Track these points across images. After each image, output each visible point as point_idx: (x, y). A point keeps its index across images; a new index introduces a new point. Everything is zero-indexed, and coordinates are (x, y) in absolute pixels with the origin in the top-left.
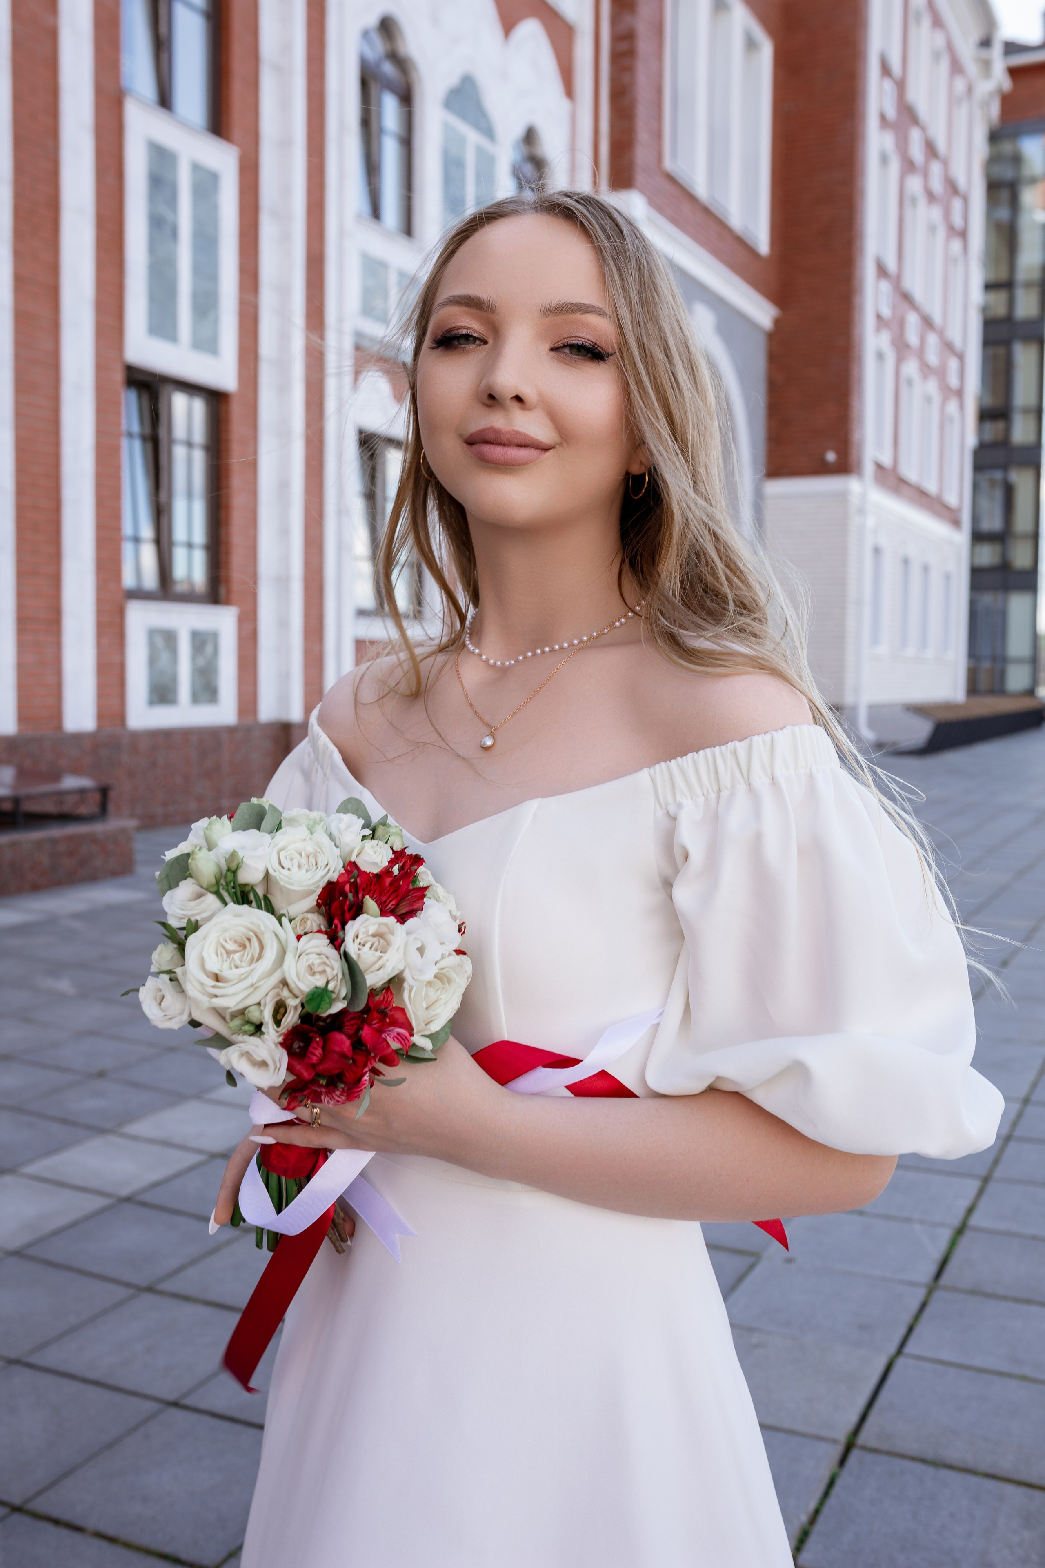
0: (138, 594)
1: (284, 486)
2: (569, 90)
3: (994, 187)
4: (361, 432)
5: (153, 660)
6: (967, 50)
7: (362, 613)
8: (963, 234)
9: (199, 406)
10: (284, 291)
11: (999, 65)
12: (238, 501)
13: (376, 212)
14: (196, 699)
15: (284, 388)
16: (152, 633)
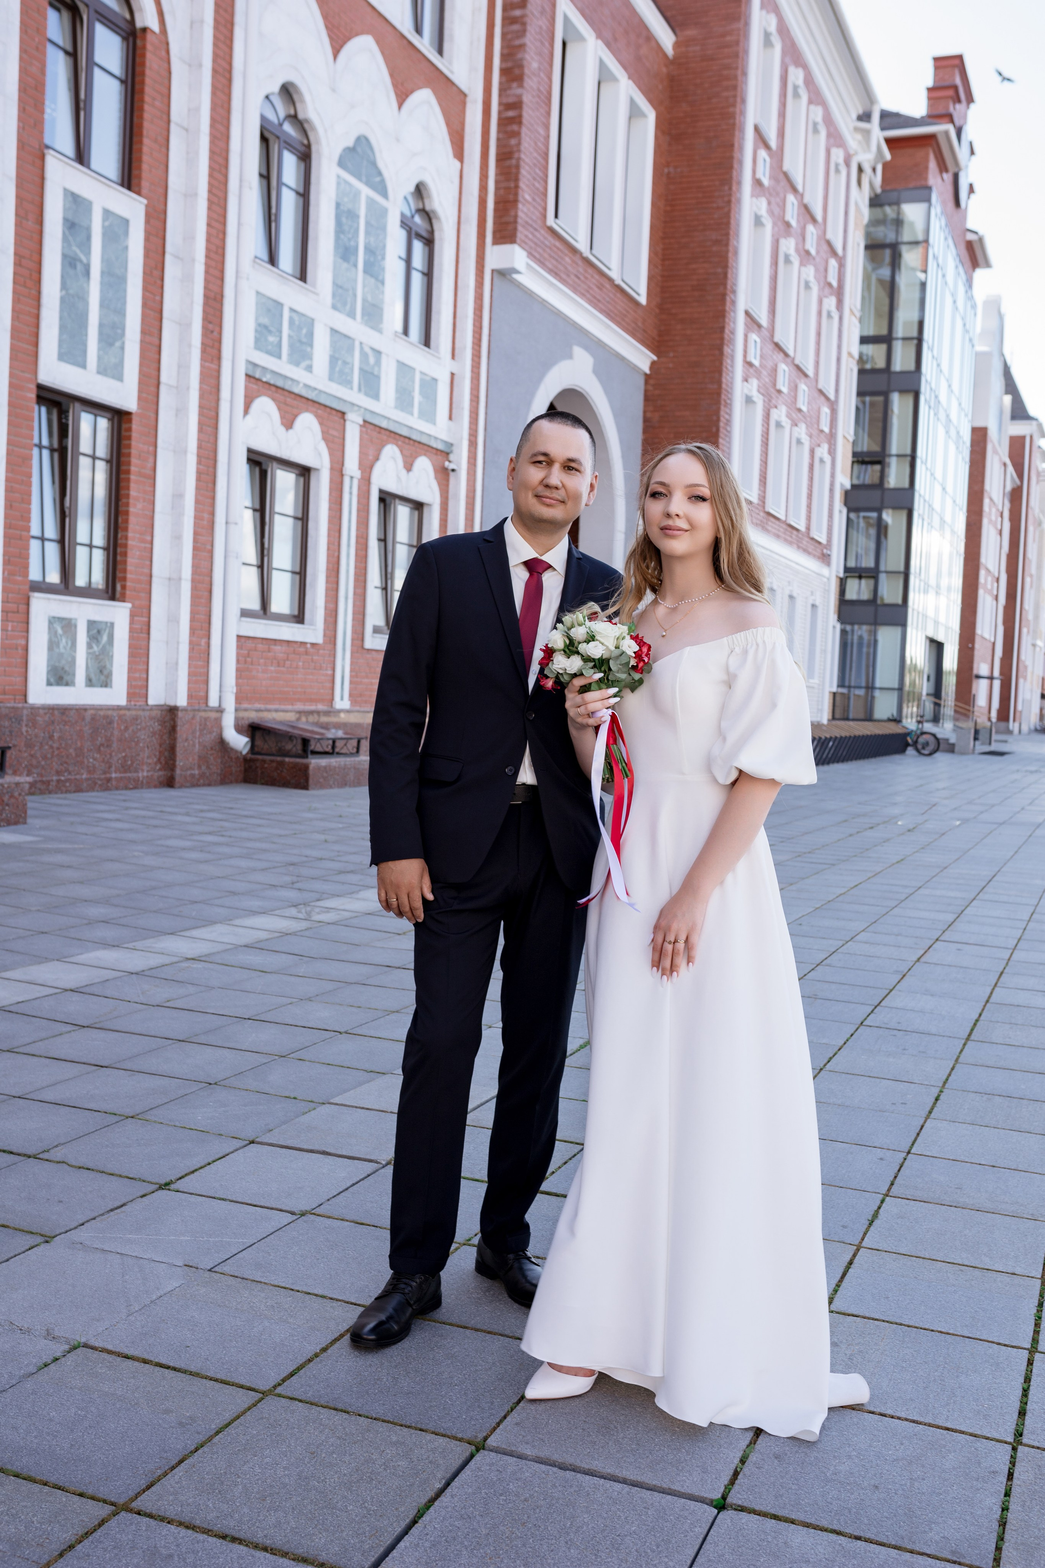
0: (42, 587)
1: (178, 496)
2: (459, 153)
3: (873, 247)
4: (250, 451)
5: (52, 645)
6: (846, 123)
7: (245, 613)
8: (839, 293)
9: (103, 423)
10: (185, 326)
11: (878, 135)
12: (135, 508)
13: (273, 260)
14: (90, 683)
15: (180, 411)
16: (53, 621)
